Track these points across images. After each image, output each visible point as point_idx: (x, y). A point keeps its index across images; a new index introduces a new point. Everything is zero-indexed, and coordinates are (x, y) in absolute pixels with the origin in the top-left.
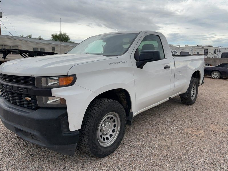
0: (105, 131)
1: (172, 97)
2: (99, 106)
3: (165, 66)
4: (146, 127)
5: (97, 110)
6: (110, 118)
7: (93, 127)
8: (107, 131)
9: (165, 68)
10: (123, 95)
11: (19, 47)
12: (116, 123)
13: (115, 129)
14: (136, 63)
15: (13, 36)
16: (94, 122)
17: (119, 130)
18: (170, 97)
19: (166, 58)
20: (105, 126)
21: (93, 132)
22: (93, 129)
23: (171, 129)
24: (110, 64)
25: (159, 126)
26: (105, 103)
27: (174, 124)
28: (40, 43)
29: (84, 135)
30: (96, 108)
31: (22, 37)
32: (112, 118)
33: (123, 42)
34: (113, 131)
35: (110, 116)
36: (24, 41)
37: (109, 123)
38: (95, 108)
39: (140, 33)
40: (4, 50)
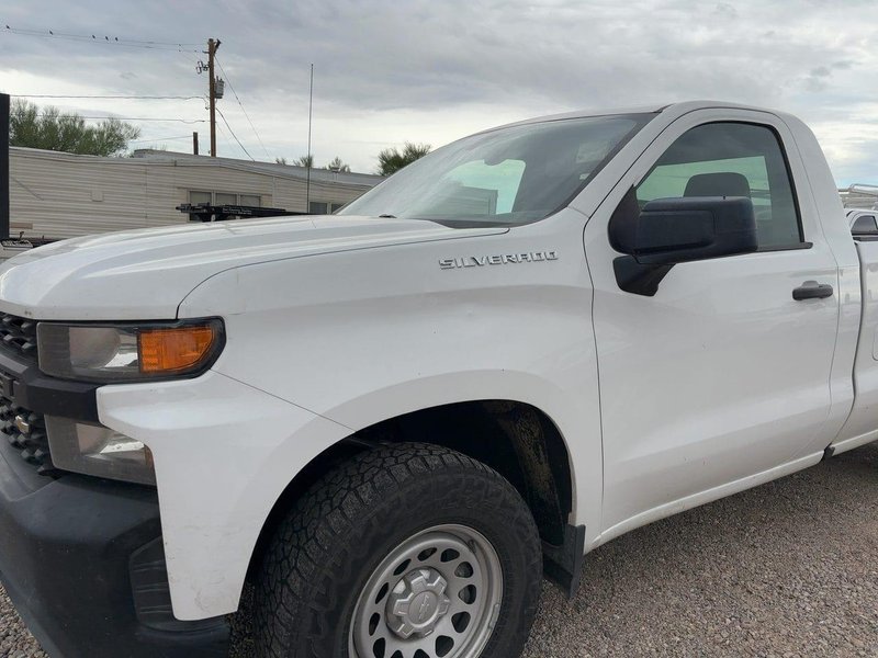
0: (405, 619)
1: (840, 446)
2: (366, 492)
3: (799, 284)
4: (676, 600)
5: (350, 513)
6: (438, 555)
7: (316, 606)
8: (421, 622)
9: (800, 295)
10: (532, 434)
11: (264, 199)
12: (477, 580)
13: (472, 609)
14: (617, 263)
15: (254, 162)
16: (327, 577)
17: (492, 618)
18: (828, 450)
19: (810, 245)
20: (405, 594)
21: (316, 629)
22: (316, 614)
23: (816, 628)
24: (447, 265)
25: (752, 604)
26: (405, 475)
27: (838, 603)
28: (333, 185)
29: (272, 638)
30: (351, 497)
31: (281, 164)
32: (449, 555)
33: (579, 161)
34: (460, 622)
35: (441, 545)
36: (282, 177)
37: (431, 580)
38: (343, 499)
39: (659, 112)
40: (204, 207)
